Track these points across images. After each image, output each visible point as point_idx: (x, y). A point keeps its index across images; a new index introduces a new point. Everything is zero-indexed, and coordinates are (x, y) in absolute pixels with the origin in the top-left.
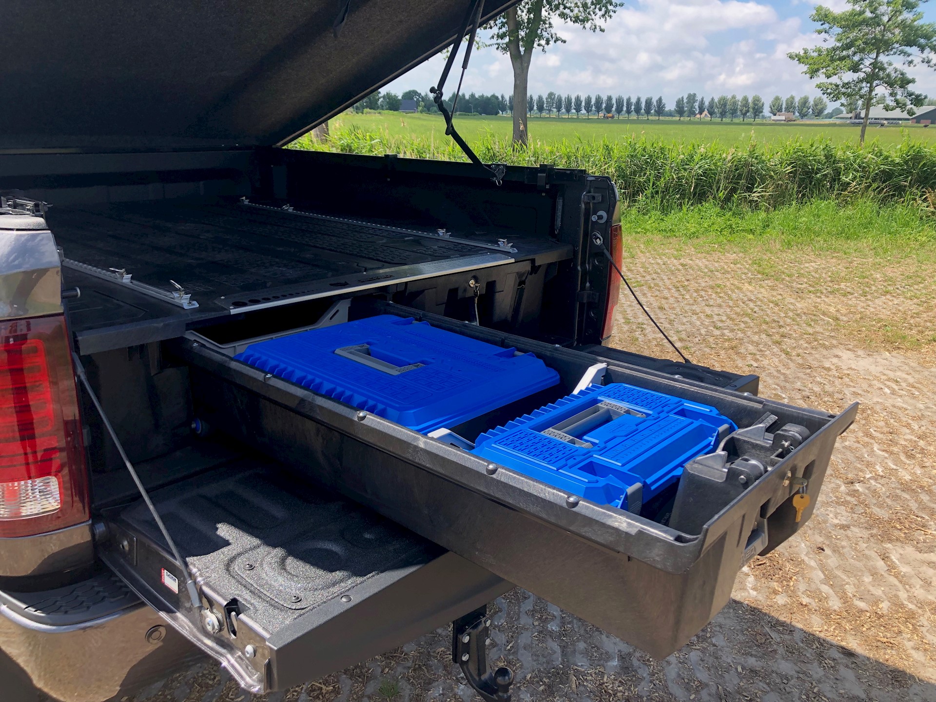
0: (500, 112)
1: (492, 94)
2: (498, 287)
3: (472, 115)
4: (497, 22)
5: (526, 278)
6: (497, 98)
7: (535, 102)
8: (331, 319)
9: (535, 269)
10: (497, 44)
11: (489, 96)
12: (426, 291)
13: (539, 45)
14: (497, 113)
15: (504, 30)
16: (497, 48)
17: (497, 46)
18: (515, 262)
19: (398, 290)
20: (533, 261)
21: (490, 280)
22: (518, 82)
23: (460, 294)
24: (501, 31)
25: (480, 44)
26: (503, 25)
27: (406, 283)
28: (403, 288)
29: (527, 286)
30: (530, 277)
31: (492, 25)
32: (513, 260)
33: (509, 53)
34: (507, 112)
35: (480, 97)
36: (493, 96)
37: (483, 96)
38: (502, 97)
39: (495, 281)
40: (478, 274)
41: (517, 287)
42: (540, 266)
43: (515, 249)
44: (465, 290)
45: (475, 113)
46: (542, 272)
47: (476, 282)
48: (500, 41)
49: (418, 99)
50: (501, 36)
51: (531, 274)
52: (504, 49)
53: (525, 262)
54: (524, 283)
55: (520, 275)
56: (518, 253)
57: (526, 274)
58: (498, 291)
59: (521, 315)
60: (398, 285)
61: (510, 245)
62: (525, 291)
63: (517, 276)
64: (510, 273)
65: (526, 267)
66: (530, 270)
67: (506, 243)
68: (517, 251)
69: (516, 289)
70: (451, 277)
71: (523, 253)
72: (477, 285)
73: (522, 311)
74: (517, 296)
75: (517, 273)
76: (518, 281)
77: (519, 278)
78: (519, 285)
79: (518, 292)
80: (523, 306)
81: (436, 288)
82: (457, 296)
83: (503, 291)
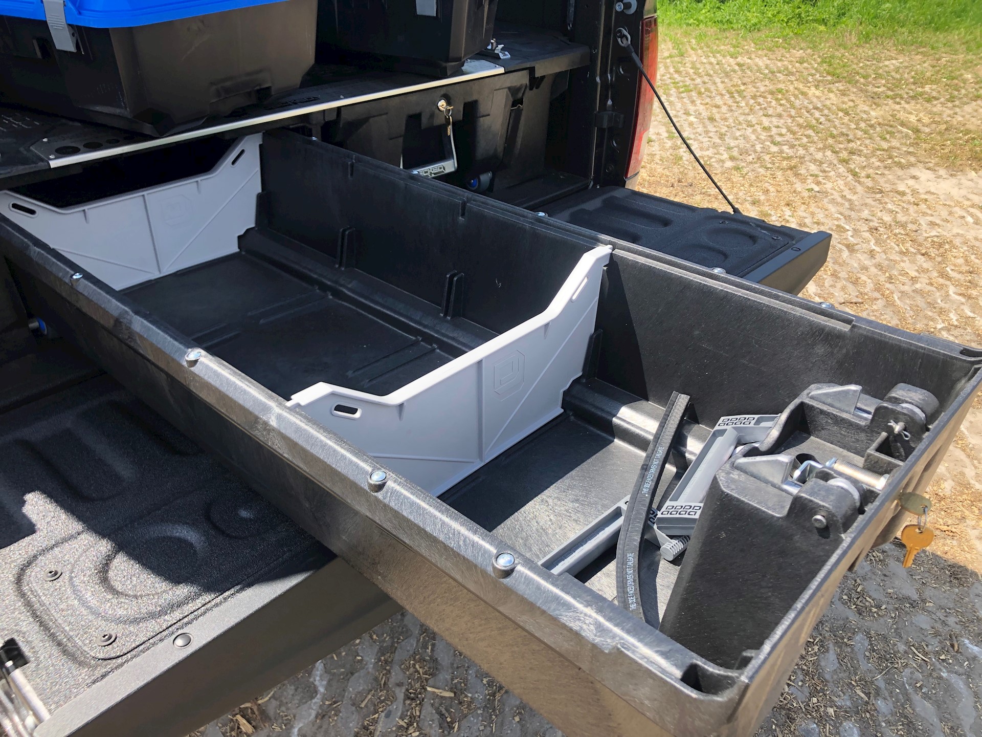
2: (483, 108)
5: (523, 94)
8: (234, 163)
9: (535, 82)
12: (371, 120)
18: (506, 73)
19: (325, 120)
20: (532, 70)
21: (470, 99)
23: (424, 120)
27: (339, 109)
28: (333, 117)
29: (525, 108)
30: (529, 92)
32: (502, 70)
39: (476, 102)
40: (450, 91)
41: (509, 108)
42: (543, 78)
43: (507, 53)
44: (432, 116)
46: (545, 86)
47: (449, 103)
51: (531, 89)
53: (520, 73)
54: (521, 101)
55: (513, 91)
56: (511, 58)
57: (523, 90)
58: (481, 115)
59: (519, 147)
60: (326, 112)
61: (500, 46)
62: (524, 113)
63: (509, 92)
64: (497, 88)
65: (521, 79)
66: (528, 84)
67: (495, 44)
68: (509, 56)
69: (510, 110)
70: (409, 97)
71: (519, 60)
72: (449, 108)
73: (519, 141)
74: (511, 121)
75: (509, 88)
76: (511, 100)
77: (512, 95)
78: (513, 105)
79: (513, 115)
80: (520, 134)
81: (387, 113)
82: (420, 124)
83: (489, 115)
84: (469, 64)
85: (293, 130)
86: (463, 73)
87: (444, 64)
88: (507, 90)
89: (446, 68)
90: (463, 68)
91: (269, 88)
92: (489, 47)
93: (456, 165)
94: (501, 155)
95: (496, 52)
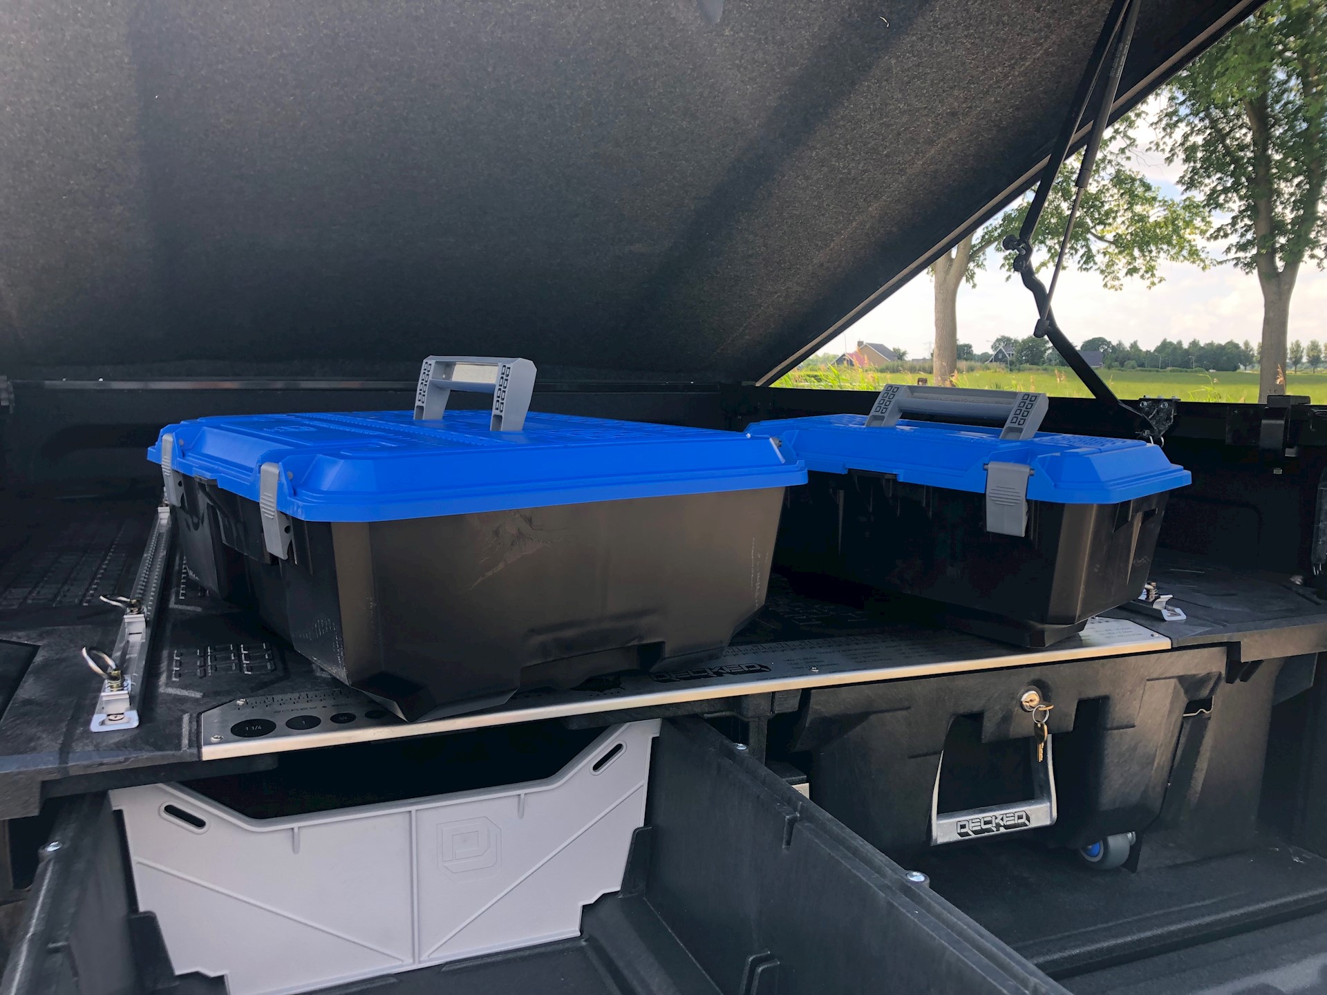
0: (1242, 367)
1: (1229, 340)
2: (1118, 712)
3: (1192, 372)
4: (1237, 227)
5: (1213, 691)
6: (1237, 346)
7: (1305, 351)
8: (596, 767)
9: (1237, 669)
10: (1236, 258)
11: (1223, 343)
12: (873, 718)
13: (1312, 256)
14: (1236, 368)
15: (1249, 236)
16: (1236, 265)
17: (1235, 262)
18: (1173, 649)
19: (777, 710)
20: (1233, 649)
21: (1091, 693)
22: (1271, 315)
23: (989, 726)
24: (1244, 240)
25: (1207, 262)
26: (1248, 228)
27: (806, 693)
28: (793, 705)
29: (1215, 716)
30: (1224, 687)
31: (1229, 232)
32: (1165, 643)
33: (1255, 272)
34: (1253, 367)
35: (1207, 345)
36: (1231, 343)
37: (1211, 344)
38: (1246, 344)
39: (1106, 699)
40: (1048, 675)
41: (1179, 713)
42: (1256, 664)
43: (1178, 610)
44: (1007, 718)
45: (1196, 369)
46: (1262, 680)
47: (1045, 698)
48: (1241, 254)
49: (1105, 350)
50: (1242, 247)
51: (1230, 680)
52: (1248, 265)
53: (1206, 651)
54: (1207, 703)
55: (1189, 684)
56: (1186, 622)
57: (1212, 683)
58: (1115, 724)
59: (1199, 788)
60: (777, 696)
61: (1165, 598)
62: (1212, 725)
63: (1179, 686)
64: (1155, 676)
65: (1211, 662)
66: (1223, 672)
67: (1153, 593)
68: (1183, 617)
69: (1180, 719)
70: (960, 681)
71: (1203, 625)
72: (1043, 708)
73: (1199, 777)
74: (1183, 740)
75: (1181, 679)
76: (1183, 700)
77: (1186, 692)
78: (1188, 709)
79: (1187, 727)
80: (1202, 764)
81: (908, 708)
82: (980, 733)
83: (1134, 726)
84: (1097, 626)
85: (709, 721)
86: (1081, 644)
87: (1040, 626)
88: (1174, 681)
89: (1042, 632)
90: (1081, 633)
91: (659, 646)
92: (1143, 597)
93: (1055, 814)
94: (1158, 804)
95: (1155, 606)
